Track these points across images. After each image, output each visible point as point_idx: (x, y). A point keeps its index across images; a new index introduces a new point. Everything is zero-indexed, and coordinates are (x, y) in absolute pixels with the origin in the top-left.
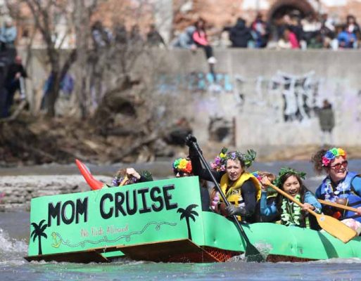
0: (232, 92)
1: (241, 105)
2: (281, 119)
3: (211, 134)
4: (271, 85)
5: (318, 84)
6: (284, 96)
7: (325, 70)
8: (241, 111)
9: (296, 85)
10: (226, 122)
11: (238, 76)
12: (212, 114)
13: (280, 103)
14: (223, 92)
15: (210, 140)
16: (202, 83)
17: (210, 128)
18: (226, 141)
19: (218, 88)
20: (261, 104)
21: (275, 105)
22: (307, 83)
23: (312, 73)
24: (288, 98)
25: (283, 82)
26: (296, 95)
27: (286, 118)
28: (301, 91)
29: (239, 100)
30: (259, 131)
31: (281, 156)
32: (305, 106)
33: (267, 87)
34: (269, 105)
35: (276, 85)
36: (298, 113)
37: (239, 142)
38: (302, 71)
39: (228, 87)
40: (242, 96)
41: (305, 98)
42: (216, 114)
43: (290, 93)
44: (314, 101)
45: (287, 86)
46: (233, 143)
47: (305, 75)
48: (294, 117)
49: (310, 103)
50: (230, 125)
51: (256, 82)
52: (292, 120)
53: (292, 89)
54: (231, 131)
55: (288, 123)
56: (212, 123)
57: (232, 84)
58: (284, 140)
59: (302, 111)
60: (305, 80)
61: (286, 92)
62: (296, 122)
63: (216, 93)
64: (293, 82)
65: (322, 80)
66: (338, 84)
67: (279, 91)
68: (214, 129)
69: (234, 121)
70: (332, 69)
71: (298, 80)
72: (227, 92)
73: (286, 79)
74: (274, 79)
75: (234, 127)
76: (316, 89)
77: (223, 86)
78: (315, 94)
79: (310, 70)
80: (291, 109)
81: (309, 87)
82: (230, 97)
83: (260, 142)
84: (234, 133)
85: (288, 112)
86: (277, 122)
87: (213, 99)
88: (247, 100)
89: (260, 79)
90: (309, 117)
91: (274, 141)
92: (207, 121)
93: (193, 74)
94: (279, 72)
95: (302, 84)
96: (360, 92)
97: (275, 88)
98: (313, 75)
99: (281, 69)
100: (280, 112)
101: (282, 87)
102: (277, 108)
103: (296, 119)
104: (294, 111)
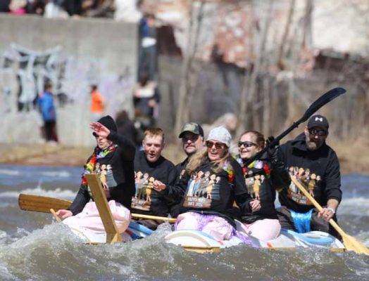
2: (14, 108)
4: (2, 62)
5: (65, 63)
6: (19, 78)
7: (76, 46)
9: (36, 63)
13: (14, 86)
21: (6, 89)
22: (51, 61)
23: (58, 48)
24: (24, 80)
25: (19, 59)
26: (35, 76)
27: (21, 106)
28: (42, 72)
35: (8, 62)
38: (43, 45)
43: (27, 74)
44: (59, 87)
45: (24, 65)
47: (48, 51)
48: (31, 106)
52: (28, 110)
53: (30, 68)
55: (23, 114)
58: (16, 135)
60: (48, 57)
61: (21, 73)
64: (31, 60)
65: (71, 59)
66: (92, 66)
67: (12, 71)
70: (86, 45)
71: (37, 57)
73: (23, 55)
74: (6, 54)
76: (63, 71)
78: (60, 77)
79: (57, 44)
80: (28, 95)
81: (53, 66)
85: (24, 99)
86: (9, 111)
94: (13, 46)
95: (44, 63)
96: (121, 78)
97: (6, 66)
98: (60, 53)
99: (16, 41)
100: (13, 100)
101: (16, 66)
102: (9, 93)
103: (34, 108)
104: (32, 98)
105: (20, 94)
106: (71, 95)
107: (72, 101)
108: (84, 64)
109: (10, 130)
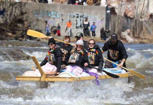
0: (59, 18)
1: (62, 22)
2: (75, 28)
4: (72, 16)
5: (88, 17)
6: (76, 20)
7: (90, 12)
8: (62, 25)
9: (80, 17)
11: (61, 13)
13: (75, 22)
14: (56, 18)
16: (49, 15)
17: (51, 29)
19: (55, 17)
22: (84, 16)
23: (86, 13)
24: (78, 21)
26: (81, 20)
27: (77, 27)
28: (82, 19)
33: (71, 17)
38: (83, 12)
39: (58, 16)
40: (62, 20)
43: (78, 19)
45: (78, 17)
47: (84, 14)
48: (79, 27)
51: (68, 15)
52: (79, 28)
53: (79, 18)
55: (78, 29)
57: (59, 15)
59: (82, 25)
60: (84, 15)
61: (77, 19)
63: (54, 18)
64: (80, 16)
65: (89, 16)
66: (95, 17)
67: (75, 19)
68: (53, 30)
70: (93, 12)
72: (58, 18)
73: (77, 15)
74: (73, 14)
77: (56, 16)
79: (86, 12)
85: (78, 26)
86: (74, 28)
87: (52, 20)
88: (64, 21)
89: (69, 14)
92: (51, 27)
93: (47, 11)
94: (75, 12)
95: (83, 17)
96: (102, 20)
97: (73, 18)
98: (87, 14)
99: (76, 11)
100: (75, 26)
101: (76, 17)
102: (74, 24)
103: (80, 28)
104: (80, 25)
105: (77, 24)
108: (93, 17)
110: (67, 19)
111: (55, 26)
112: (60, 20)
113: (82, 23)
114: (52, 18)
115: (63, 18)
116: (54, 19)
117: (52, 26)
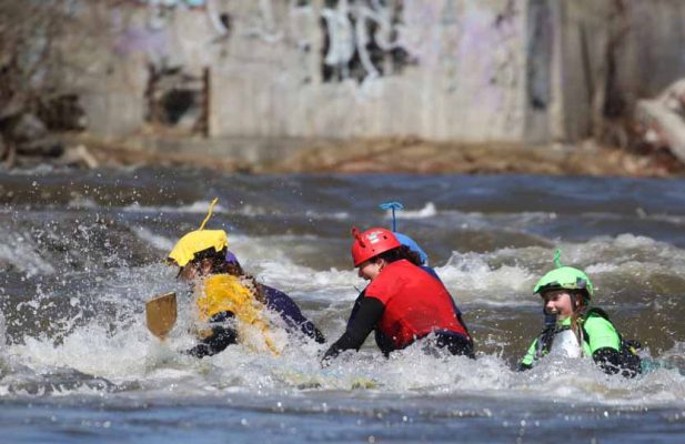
0: (203, 8)
1: (224, 39)
2: (317, 76)
3: (152, 104)
6: (324, 22)
8: (224, 54)
10: (188, 78)
12: (155, 59)
13: (315, 37)
14: (182, 8)
15: (148, 119)
17: (149, 92)
18: (188, 121)
20: (270, 38)
21: (303, 43)
24: (332, 27)
26: (352, 20)
27: (328, 73)
28: (363, 11)
29: (220, 28)
30: (263, 101)
31: (313, 160)
32: (372, 46)
33: (287, 0)
34: (288, 42)
36: (354, 62)
37: (215, 126)
40: (225, 19)
41: (372, 27)
42: (164, 60)
43: (338, 16)
44: (394, 36)
46: (203, 127)
48: (345, 72)
49: (382, 40)
50: (197, 86)
52: (340, 78)
53: (343, 5)
54: (199, 99)
55: (331, 86)
56: (154, 78)
58: (320, 124)
59: (365, 56)
61: (328, 13)
62: (350, 83)
63: (166, 10)
67: (312, 12)
68: (158, 95)
69: (206, 77)
72: (193, 8)
75: (206, 90)
76: (399, 8)
78: (395, 21)
80: (339, 53)
81: (382, 2)
82: (200, 19)
83: (265, 127)
84: (206, 104)
85: (332, 59)
86: (307, 80)
87: (157, 23)
88: (239, 28)
90: (381, 72)
91: (296, 126)
96: (500, 19)
97: (301, 4)
100: (314, 60)
101: (318, 1)
102: (307, 49)
103: (351, 76)
104: (347, 55)
105: (325, 50)
106: (413, 51)
107: (415, 62)
109: (310, 113)
110: (260, 14)
111: (172, 64)
112: (210, 24)
113: (363, 39)
114: (157, 11)
115: (230, 8)
116: (168, 13)
117: (152, 68)
